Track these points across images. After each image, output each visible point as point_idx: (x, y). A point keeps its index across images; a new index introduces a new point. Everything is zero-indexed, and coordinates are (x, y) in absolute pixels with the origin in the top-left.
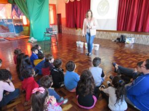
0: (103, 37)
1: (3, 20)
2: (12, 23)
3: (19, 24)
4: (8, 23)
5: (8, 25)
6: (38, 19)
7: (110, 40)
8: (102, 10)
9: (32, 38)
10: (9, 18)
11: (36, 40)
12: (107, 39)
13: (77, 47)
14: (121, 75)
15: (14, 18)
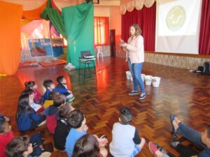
0: (175, 65)
1: (39, 40)
2: (51, 44)
3: (58, 45)
4: (46, 44)
5: (45, 47)
6: (79, 38)
7: (186, 70)
8: (173, 22)
9: (70, 64)
10: (47, 37)
11: (74, 67)
12: (182, 67)
13: (126, 79)
14: (177, 143)
15: (53, 37)
